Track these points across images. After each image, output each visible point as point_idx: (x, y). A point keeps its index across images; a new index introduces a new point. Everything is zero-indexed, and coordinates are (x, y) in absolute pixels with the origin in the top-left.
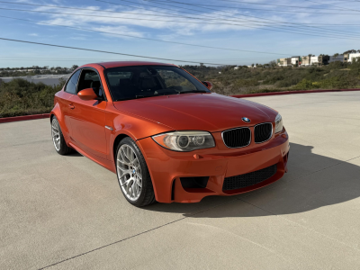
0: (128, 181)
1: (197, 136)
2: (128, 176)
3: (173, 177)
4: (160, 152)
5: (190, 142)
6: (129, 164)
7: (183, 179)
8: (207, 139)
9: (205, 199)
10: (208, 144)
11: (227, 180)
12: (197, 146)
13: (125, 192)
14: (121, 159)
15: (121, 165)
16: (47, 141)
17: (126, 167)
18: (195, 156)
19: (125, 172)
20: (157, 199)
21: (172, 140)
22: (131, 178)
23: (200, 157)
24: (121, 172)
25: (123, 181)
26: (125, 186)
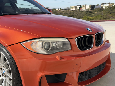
1: (57, 42)
3: (40, 75)
4: (29, 55)
5: (51, 46)
7: (47, 77)
8: (64, 44)
10: (65, 47)
12: (57, 49)
18: (57, 57)
22: (1, 78)
23: (62, 58)
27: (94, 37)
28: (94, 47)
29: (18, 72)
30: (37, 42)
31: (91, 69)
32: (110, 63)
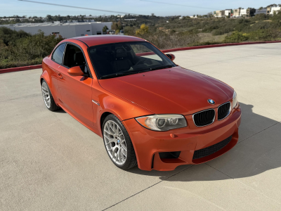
0: (114, 148)
2: (113, 144)
3: (154, 151)
4: (142, 131)
5: (166, 122)
6: (114, 135)
7: (160, 153)
8: (180, 120)
9: (178, 168)
10: (181, 124)
11: (196, 152)
12: (172, 125)
13: (112, 157)
14: (107, 129)
15: (107, 134)
16: (37, 95)
17: (112, 137)
18: (171, 135)
19: (111, 140)
20: (139, 167)
21: (152, 122)
22: (116, 146)
23: (176, 136)
24: (108, 141)
25: (110, 148)
26: (111, 151)
27: (216, 111)
28: (215, 122)
29: (132, 146)
30: (150, 119)
31: (210, 147)
32: (237, 137)
